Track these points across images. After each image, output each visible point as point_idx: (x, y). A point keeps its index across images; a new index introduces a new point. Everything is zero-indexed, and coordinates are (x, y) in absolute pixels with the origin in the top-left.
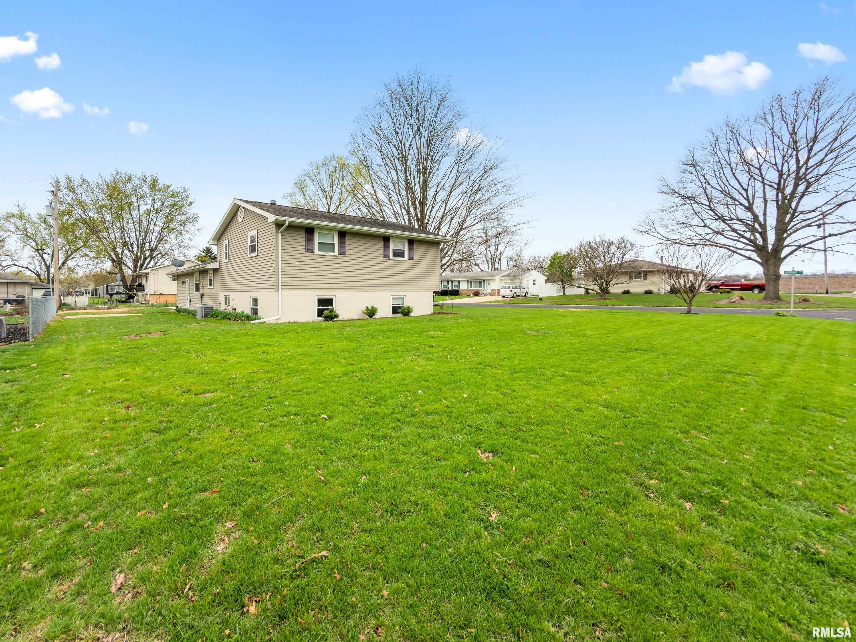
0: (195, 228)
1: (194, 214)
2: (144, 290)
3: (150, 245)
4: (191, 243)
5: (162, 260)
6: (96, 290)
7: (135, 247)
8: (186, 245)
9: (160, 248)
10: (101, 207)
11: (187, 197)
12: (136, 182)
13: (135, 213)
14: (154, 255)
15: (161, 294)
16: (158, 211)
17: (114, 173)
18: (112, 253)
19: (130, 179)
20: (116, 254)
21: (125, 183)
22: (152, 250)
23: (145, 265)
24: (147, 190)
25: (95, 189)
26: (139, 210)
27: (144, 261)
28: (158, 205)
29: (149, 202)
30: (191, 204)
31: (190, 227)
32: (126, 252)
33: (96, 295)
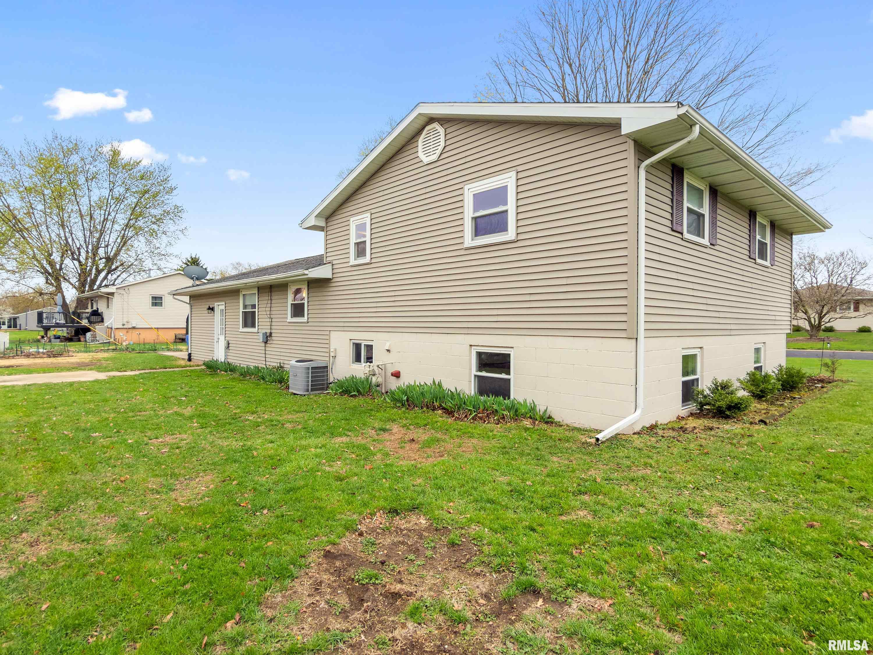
0: (176, 227)
1: (176, 207)
2: (102, 321)
3: (106, 253)
4: (170, 250)
5: (124, 275)
6: (15, 319)
7: (83, 254)
8: (163, 253)
9: (123, 256)
10: (29, 190)
11: (166, 180)
12: (85, 153)
13: (84, 202)
14: (113, 267)
15: (134, 328)
16: (119, 200)
17: (50, 138)
18: (44, 262)
19: (76, 149)
20: (52, 264)
21: (68, 153)
22: (109, 260)
23: (98, 283)
24: (103, 166)
25: (17, 162)
26: (89, 197)
27: (97, 276)
28: (119, 190)
29: (106, 184)
30: (172, 189)
31: (169, 226)
32: (68, 261)
33: (15, 326)
